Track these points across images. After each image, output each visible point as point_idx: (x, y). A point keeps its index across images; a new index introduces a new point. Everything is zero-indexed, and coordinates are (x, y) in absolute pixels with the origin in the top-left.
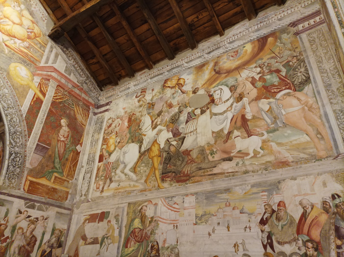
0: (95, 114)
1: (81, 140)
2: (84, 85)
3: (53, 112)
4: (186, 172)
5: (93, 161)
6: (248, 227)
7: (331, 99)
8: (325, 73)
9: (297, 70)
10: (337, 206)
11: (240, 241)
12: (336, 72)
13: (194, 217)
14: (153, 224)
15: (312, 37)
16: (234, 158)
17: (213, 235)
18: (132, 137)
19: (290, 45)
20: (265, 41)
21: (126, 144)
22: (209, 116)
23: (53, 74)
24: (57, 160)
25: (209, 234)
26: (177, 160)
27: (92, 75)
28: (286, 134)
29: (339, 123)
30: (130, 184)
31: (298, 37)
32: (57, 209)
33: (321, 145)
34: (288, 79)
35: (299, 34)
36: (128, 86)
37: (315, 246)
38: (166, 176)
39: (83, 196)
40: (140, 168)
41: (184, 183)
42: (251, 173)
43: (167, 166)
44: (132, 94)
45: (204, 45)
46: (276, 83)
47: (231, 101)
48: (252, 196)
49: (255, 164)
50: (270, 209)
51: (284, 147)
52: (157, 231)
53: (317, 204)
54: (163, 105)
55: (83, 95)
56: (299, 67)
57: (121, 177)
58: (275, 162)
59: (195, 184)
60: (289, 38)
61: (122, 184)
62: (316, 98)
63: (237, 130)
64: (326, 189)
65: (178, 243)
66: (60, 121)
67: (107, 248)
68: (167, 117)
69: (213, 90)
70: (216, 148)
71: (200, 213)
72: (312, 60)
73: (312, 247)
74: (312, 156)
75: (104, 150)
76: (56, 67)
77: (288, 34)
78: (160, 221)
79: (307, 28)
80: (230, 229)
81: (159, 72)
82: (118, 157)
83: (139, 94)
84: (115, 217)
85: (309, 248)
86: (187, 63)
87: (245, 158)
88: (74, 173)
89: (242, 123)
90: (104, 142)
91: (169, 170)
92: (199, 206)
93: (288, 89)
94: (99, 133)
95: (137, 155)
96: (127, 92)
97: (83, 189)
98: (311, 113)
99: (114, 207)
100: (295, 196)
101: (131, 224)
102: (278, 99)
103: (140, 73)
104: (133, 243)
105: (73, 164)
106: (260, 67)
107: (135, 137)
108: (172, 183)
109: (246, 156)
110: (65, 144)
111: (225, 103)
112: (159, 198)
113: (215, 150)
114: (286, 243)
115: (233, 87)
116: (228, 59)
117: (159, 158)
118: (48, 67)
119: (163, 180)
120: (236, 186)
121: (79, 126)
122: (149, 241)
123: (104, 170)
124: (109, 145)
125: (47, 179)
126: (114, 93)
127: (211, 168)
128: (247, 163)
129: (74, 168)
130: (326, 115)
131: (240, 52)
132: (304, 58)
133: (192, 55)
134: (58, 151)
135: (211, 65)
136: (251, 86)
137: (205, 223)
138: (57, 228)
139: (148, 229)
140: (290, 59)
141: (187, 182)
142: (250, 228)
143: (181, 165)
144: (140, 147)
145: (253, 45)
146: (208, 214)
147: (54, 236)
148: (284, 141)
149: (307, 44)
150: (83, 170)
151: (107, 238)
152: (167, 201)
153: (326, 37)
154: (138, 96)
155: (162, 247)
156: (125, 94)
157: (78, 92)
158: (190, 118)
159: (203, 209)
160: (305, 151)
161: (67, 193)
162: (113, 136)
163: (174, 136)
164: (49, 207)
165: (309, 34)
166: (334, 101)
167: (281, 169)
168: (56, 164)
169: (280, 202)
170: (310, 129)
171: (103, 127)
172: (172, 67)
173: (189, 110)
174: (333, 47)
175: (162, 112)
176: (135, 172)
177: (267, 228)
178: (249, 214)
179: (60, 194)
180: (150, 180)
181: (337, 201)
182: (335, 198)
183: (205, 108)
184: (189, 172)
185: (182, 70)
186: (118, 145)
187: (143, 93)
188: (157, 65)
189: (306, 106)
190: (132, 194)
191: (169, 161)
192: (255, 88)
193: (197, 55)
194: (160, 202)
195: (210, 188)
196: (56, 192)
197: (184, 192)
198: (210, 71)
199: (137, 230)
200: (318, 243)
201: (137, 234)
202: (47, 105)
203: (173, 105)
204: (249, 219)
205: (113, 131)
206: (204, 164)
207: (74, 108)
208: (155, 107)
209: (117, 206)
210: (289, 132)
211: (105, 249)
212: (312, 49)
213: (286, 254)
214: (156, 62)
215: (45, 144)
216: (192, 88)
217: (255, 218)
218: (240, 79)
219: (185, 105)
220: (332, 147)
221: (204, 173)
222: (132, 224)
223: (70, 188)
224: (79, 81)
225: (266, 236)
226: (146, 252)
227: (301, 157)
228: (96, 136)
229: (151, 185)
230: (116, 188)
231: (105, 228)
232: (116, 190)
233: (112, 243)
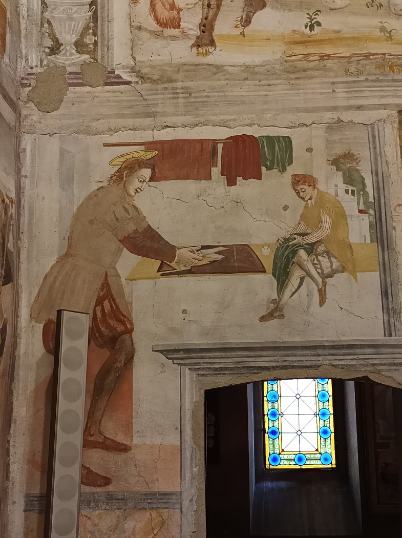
39: (68, 48)
67: (322, 294)
84: (336, 163)
99: (307, 118)
209: (328, 116)
211: (310, 295)
230: (297, 38)
231: (286, 208)
232: (296, 43)
233: (343, 270)
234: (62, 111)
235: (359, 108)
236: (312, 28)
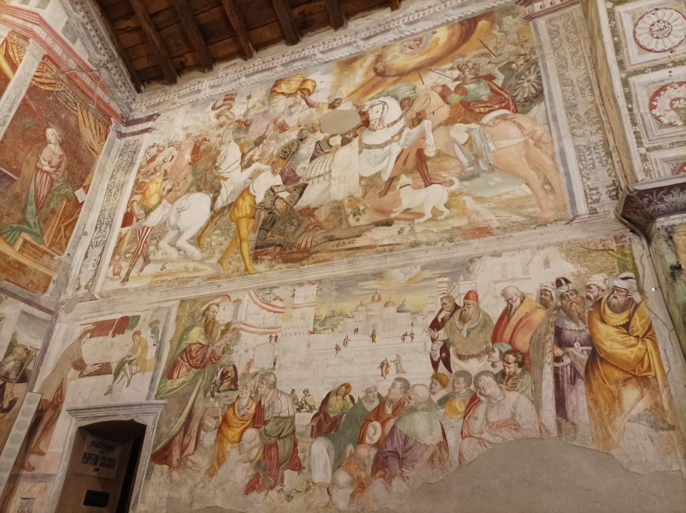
0: (121, 135)
1: (87, 181)
2: (103, 70)
3: (31, 108)
4: (303, 245)
5: (110, 224)
6: (408, 334)
7: (574, 128)
8: (569, 85)
9: (523, 77)
10: (562, 297)
11: (391, 358)
12: (587, 86)
13: (312, 321)
14: (229, 335)
15: (554, 26)
16: (395, 222)
17: (343, 349)
18: (199, 183)
19: (515, 36)
20: (472, 25)
21: (185, 193)
22: (357, 149)
23: (37, 30)
24: (32, 208)
25: (337, 348)
26: (288, 225)
27: (120, 55)
28: (492, 184)
29: (582, 167)
30: (188, 266)
31: (531, 23)
32: (23, 306)
33: (549, 202)
34: (506, 93)
35: (533, 18)
36: (197, 86)
37: (520, 360)
38: (262, 252)
39: (83, 288)
40: (210, 237)
41: (298, 264)
42: (424, 247)
43: (265, 235)
44: (205, 102)
45: (359, 23)
46: (485, 98)
47: (401, 124)
48: (420, 284)
49: (433, 231)
50: (450, 305)
51: (487, 205)
52: (235, 348)
53: (532, 294)
54: (268, 126)
55: (99, 92)
56: (527, 73)
57: (168, 254)
58: (467, 228)
59: (319, 264)
60: (516, 24)
61: (169, 267)
62: (549, 127)
63: (406, 175)
64: (548, 270)
65: (276, 367)
66: (44, 131)
67: (129, 382)
68: (274, 148)
69: (368, 104)
70: (365, 205)
71: (324, 313)
72: (551, 63)
73: (515, 362)
74: (532, 218)
75: (135, 204)
76: (45, 17)
77: (514, 17)
78: (244, 330)
79: (549, 9)
80: (377, 339)
81: (264, 65)
82: (165, 218)
83: (220, 103)
84: (150, 325)
85: (509, 364)
86: (322, 52)
87: (416, 221)
88: (67, 243)
89: (417, 163)
90: (137, 189)
91: (271, 242)
92: (323, 303)
93: (504, 108)
94: (127, 172)
95: (206, 214)
96: (193, 98)
97: (83, 275)
98: (539, 150)
99: (148, 307)
100: (496, 282)
101: (182, 336)
102: (485, 125)
103: (225, 65)
104: (184, 369)
105: (66, 223)
106: (460, 69)
107: (205, 181)
108: (274, 263)
109: (418, 218)
110: (52, 180)
111: (388, 127)
112: (245, 289)
113: (362, 208)
114: (473, 356)
115: (407, 101)
116: (402, 51)
117: (252, 222)
118: (28, 12)
119: (256, 259)
120: (395, 268)
121: (85, 151)
122: (218, 365)
123: (133, 240)
124: (148, 194)
125: (6, 242)
126: (166, 99)
127: (351, 237)
128: (418, 229)
129: (67, 232)
130: (562, 153)
131: (426, 41)
132: (537, 58)
133: (335, 40)
134: (36, 190)
135: (370, 60)
136: (440, 100)
137: (331, 331)
138: (20, 342)
139: (218, 344)
140: (513, 58)
141: (304, 262)
142: (412, 336)
143: (294, 232)
144: (214, 200)
145: (452, 31)
146: (338, 315)
147: (11, 358)
148: (487, 194)
149: (545, 36)
150: (86, 241)
151: (130, 363)
152: (261, 294)
153: (578, 26)
154: (217, 106)
155: (244, 374)
156: (190, 102)
157: (88, 81)
158: (319, 151)
159: (330, 306)
160: (521, 211)
161: (49, 278)
162: (158, 178)
163: (285, 183)
164: (6, 298)
165: (550, 21)
166: (578, 132)
167: (476, 240)
168: (28, 215)
169: (469, 292)
170: (533, 175)
171: (136, 160)
172: (293, 58)
173: (320, 136)
174: (588, 44)
175: (264, 139)
176: (199, 245)
177: (442, 334)
178: (413, 313)
179: (31, 277)
180: (230, 259)
181: (564, 289)
182: (562, 285)
183: (351, 136)
184: (309, 245)
185: (312, 65)
186: (166, 195)
187: (228, 102)
188: (262, 53)
189: (532, 138)
190: (190, 284)
191: (272, 225)
192: (446, 105)
193: (344, 40)
194: (247, 297)
195: (346, 271)
196: (24, 272)
197: (296, 279)
198: (365, 70)
199: (193, 347)
200: (525, 355)
201: (193, 354)
202: (18, 89)
203: (287, 127)
204: (412, 320)
205: (158, 168)
206: (339, 231)
207: (77, 111)
208: (251, 128)
209: (156, 305)
210: (498, 179)
211: (123, 383)
212: (552, 44)
213: (470, 375)
214: (261, 46)
215: (7, 170)
216: (329, 98)
217: (423, 319)
218: (420, 87)
219: (313, 128)
220: (565, 205)
221: (337, 246)
222: (185, 337)
223: (55, 270)
224: (91, 60)
225: (439, 347)
226: (210, 384)
227: (513, 220)
228: (120, 177)
229: (232, 267)
230: (157, 274)
231: (127, 345)
232: (155, 276)
233: (140, 371)
234: (73, 313)
235: (168, 301)
236: (162, 270)
